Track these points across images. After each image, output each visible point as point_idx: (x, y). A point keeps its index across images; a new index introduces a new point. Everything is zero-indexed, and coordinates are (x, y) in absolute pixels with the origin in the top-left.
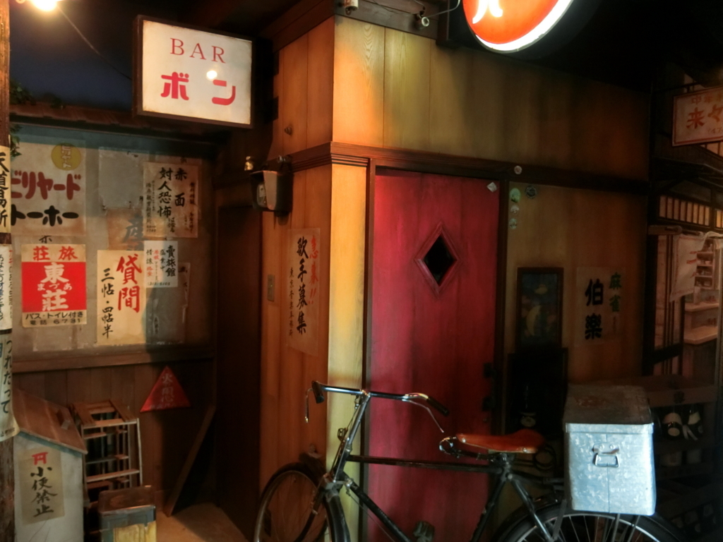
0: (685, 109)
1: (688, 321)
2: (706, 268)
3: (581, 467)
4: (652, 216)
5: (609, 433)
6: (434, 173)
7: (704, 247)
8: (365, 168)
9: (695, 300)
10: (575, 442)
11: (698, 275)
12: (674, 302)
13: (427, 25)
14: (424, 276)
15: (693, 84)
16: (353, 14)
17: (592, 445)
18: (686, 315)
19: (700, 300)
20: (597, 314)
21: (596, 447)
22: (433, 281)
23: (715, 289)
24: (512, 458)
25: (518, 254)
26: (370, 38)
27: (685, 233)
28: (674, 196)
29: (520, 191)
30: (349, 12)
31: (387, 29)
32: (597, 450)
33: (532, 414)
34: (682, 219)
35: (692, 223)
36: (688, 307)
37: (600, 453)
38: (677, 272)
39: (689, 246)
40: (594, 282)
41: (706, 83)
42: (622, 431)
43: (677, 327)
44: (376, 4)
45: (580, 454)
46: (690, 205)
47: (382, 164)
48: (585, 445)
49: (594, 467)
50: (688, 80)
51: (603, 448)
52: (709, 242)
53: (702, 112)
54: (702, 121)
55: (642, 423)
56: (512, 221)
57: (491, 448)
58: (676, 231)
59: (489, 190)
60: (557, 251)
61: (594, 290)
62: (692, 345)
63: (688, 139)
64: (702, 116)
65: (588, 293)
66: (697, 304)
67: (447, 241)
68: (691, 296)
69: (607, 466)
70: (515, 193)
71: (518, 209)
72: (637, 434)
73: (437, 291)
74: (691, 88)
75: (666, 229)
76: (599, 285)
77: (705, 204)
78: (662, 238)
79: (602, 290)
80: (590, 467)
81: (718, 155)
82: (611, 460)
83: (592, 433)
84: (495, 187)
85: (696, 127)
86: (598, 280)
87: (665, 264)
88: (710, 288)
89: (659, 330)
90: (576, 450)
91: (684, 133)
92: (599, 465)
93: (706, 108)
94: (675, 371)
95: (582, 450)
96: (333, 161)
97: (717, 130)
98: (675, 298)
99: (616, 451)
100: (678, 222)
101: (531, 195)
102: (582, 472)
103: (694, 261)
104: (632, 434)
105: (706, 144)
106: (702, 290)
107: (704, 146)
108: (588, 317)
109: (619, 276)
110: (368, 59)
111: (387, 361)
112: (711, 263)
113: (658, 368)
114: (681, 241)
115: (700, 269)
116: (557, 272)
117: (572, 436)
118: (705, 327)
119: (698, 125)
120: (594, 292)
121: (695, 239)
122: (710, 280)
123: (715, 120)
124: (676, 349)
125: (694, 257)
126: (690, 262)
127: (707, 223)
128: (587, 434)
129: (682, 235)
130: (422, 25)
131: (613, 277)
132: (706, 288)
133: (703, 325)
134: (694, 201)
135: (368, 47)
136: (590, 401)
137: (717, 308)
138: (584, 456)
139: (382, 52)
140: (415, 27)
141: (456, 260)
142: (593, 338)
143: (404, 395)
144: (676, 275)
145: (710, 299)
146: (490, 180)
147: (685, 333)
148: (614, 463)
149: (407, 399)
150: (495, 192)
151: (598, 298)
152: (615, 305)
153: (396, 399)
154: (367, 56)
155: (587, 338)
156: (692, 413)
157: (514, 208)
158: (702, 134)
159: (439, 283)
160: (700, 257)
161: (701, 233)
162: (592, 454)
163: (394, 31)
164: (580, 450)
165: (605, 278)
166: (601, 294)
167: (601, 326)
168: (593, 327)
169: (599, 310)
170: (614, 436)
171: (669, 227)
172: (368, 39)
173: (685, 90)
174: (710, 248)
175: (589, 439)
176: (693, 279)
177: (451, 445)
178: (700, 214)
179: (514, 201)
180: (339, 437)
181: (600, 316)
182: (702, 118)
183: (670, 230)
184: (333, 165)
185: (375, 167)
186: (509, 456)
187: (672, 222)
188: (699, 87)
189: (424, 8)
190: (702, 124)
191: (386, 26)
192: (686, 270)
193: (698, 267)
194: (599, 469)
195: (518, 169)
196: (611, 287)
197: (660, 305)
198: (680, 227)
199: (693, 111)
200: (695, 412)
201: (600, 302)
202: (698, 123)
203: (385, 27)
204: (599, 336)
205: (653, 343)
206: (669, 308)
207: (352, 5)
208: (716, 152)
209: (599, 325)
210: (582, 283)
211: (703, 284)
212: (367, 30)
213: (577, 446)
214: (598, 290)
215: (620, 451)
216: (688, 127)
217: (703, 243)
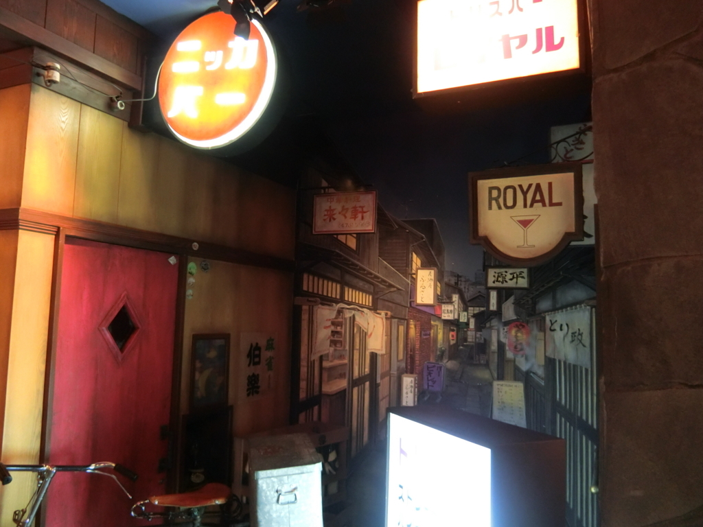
0: (322, 205)
1: (325, 375)
2: (337, 333)
3: (267, 508)
4: (297, 290)
5: (290, 475)
6: (120, 245)
7: (337, 316)
8: (54, 236)
9: (330, 358)
10: (262, 487)
11: (332, 338)
12: (314, 361)
13: (123, 108)
14: (107, 344)
15: (328, 188)
16: (54, 86)
17: (276, 487)
18: (323, 372)
19: (334, 358)
20: (256, 373)
21: (279, 488)
22: (116, 349)
23: (344, 350)
24: (203, 512)
25: (194, 321)
26: (66, 111)
27: (323, 304)
28: (314, 274)
29: (197, 264)
30: (49, 84)
31: (83, 105)
32: (280, 491)
33: (202, 470)
34: (320, 293)
35: (327, 296)
36: (326, 364)
37: (283, 493)
38: (316, 335)
39: (325, 314)
40: (254, 345)
41: (337, 188)
42: (300, 472)
43: (317, 381)
44: (76, 81)
45: (266, 497)
46: (326, 282)
47: (72, 233)
48: (270, 488)
49: (278, 506)
50: (324, 184)
51: (285, 489)
52: (340, 312)
53: (334, 209)
54: (335, 217)
55: (314, 463)
56: (189, 292)
57: (183, 506)
58: (315, 302)
59: (170, 263)
60: (225, 319)
61: (254, 353)
62: (328, 395)
63: (325, 230)
64: (335, 212)
65: (249, 355)
66: (331, 361)
67: (131, 309)
68: (327, 355)
69: (288, 503)
70: (192, 267)
71: (194, 281)
72: (311, 472)
73: (120, 358)
74: (327, 190)
75: (308, 301)
76: (258, 348)
77: (337, 282)
78: (305, 308)
79: (260, 352)
80: (275, 507)
81: (346, 244)
82: (291, 498)
83: (276, 477)
84: (175, 260)
85: (330, 220)
86: (257, 344)
87: (307, 330)
88: (341, 349)
89: (303, 384)
90: (263, 494)
91: (321, 225)
92: (282, 504)
93: (337, 207)
94: (315, 417)
95: (268, 493)
96: (20, 227)
97: (345, 225)
98: (315, 357)
99: (295, 489)
100: (317, 295)
101: (205, 269)
102: (269, 512)
103: (329, 327)
104: (307, 472)
105: (337, 234)
106: (335, 350)
107: (335, 236)
108: (249, 376)
109: (273, 340)
110: (63, 130)
111: (67, 433)
112: (341, 328)
113: (302, 417)
114: (319, 310)
115: (334, 333)
116: (226, 337)
117: (260, 482)
118: (337, 380)
119: (332, 220)
120: (254, 354)
121: (330, 310)
122: (341, 342)
123: (343, 217)
124: (316, 399)
125: (329, 323)
126: (326, 328)
127: (338, 297)
128: (272, 479)
129: (320, 306)
130: (117, 108)
131: (268, 341)
132: (338, 349)
133: (336, 378)
134: (329, 279)
135: (64, 119)
136: (269, 450)
137: (346, 364)
138: (270, 498)
139: (77, 126)
140: (110, 107)
141: (138, 328)
142: (253, 395)
143: (90, 466)
144: (316, 338)
145: (341, 357)
146: (171, 253)
147: (323, 386)
148: (293, 500)
149: (94, 469)
150: (175, 265)
151: (257, 360)
152: (269, 365)
153: (80, 471)
154: (61, 128)
155: (248, 395)
156: (331, 452)
157: (191, 280)
158: (334, 227)
159: (122, 350)
160: (333, 323)
161: (334, 304)
162: (276, 495)
163: (89, 108)
164: (266, 493)
165: (263, 343)
166: (259, 356)
167: (259, 384)
168: (253, 384)
169: (258, 370)
170: (294, 476)
171: (310, 299)
172: (64, 111)
173: (323, 191)
174: (340, 317)
175: (273, 482)
176: (329, 341)
177: (143, 508)
178: (333, 289)
179: (191, 273)
180: (15, 520)
181: (258, 375)
182: (334, 214)
183: (310, 301)
184: (20, 231)
185: (64, 236)
186: (199, 510)
187: (313, 295)
188: (332, 190)
189: (121, 93)
190: (334, 219)
191: (83, 102)
192: (323, 334)
193: (332, 332)
194: (282, 507)
195: (196, 246)
196: (266, 350)
197: (304, 363)
198: (318, 299)
199: (328, 208)
200: (333, 450)
201: (258, 363)
202: (332, 218)
203: (81, 103)
204: (257, 393)
205: (299, 395)
206: (311, 365)
207: (54, 79)
208: (344, 242)
209: (257, 383)
210: (245, 347)
211: (335, 345)
212: (64, 103)
213: (264, 490)
214: (257, 352)
215: (298, 489)
216: (325, 220)
217: (335, 313)
